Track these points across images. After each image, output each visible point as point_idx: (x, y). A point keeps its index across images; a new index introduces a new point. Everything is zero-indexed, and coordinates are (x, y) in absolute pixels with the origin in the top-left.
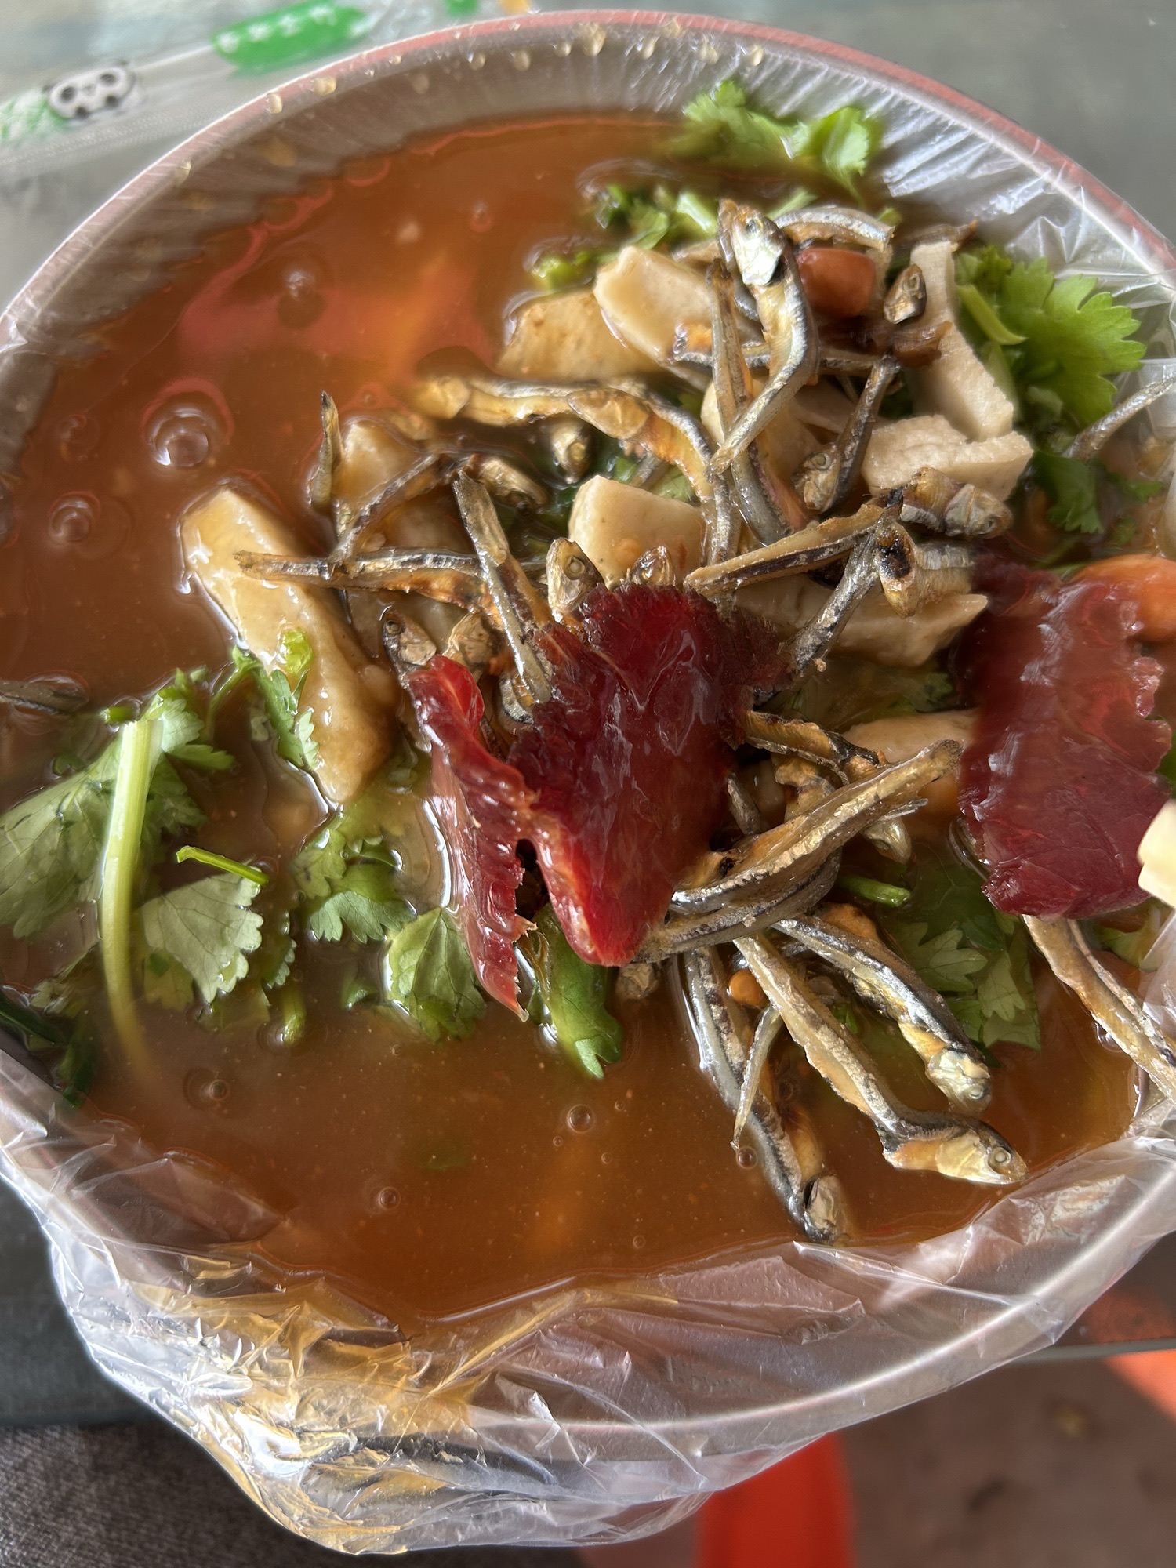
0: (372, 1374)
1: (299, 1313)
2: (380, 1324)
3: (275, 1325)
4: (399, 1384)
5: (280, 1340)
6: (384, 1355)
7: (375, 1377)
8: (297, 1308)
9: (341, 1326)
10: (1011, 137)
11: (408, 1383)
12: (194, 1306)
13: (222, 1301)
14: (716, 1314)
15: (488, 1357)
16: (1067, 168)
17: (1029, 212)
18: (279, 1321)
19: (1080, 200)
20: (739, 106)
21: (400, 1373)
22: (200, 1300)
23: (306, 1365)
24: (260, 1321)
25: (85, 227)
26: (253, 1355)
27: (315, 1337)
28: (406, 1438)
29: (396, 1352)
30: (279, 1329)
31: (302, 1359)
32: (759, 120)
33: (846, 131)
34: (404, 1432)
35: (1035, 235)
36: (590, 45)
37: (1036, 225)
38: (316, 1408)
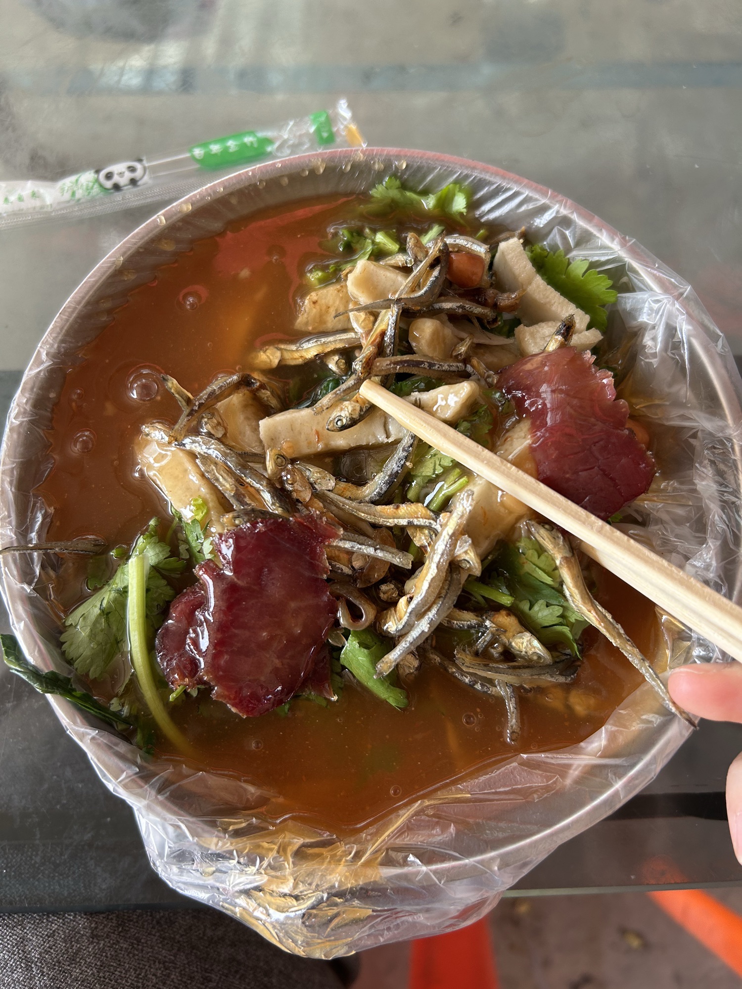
0: (328, 860)
1: (284, 838)
2: (326, 835)
3: (273, 846)
4: (342, 863)
5: (278, 852)
6: (332, 850)
7: (330, 862)
8: (283, 835)
9: (308, 840)
10: (536, 190)
11: (346, 861)
12: (231, 844)
13: (245, 839)
14: (491, 797)
15: (385, 840)
16: (566, 203)
17: (551, 225)
18: (275, 844)
19: (575, 217)
20: (398, 188)
21: (342, 857)
22: (234, 840)
23: (293, 863)
24: (265, 845)
25: (73, 298)
26: (265, 863)
27: (296, 847)
28: (351, 888)
29: (337, 847)
30: (276, 847)
31: (291, 860)
32: (409, 194)
33: (454, 195)
34: (349, 886)
35: (555, 236)
36: (318, 169)
37: (555, 231)
38: (302, 882)
